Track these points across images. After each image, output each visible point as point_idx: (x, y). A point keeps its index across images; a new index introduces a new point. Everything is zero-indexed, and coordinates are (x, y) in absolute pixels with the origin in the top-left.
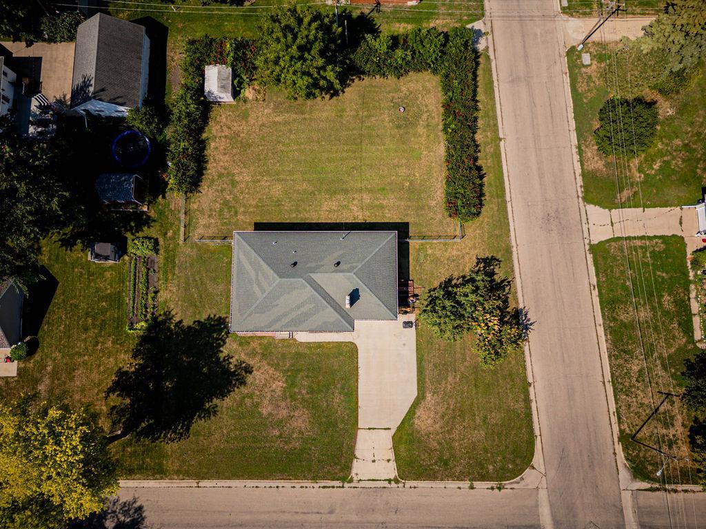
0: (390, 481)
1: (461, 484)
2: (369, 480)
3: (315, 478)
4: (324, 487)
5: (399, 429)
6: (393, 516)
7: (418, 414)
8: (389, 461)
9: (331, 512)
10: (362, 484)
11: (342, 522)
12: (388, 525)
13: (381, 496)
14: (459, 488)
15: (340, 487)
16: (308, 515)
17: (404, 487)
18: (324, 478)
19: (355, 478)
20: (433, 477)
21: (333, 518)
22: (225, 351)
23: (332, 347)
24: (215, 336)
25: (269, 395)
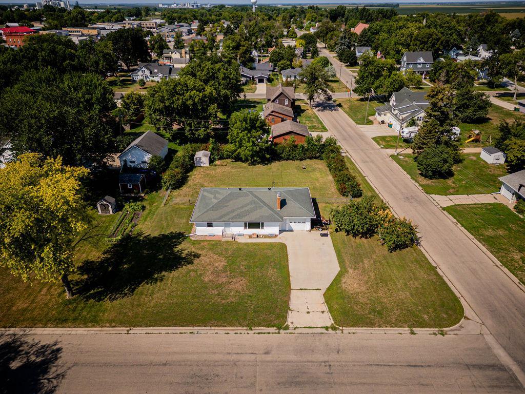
0: (327, 328)
1: (400, 330)
2: (305, 327)
3: (250, 326)
4: (259, 333)
5: (328, 289)
6: (334, 356)
7: (344, 280)
8: (323, 312)
9: (267, 353)
10: (298, 331)
11: (279, 362)
12: (332, 364)
13: (320, 340)
14: (401, 334)
15: (275, 333)
16: (242, 355)
17: (342, 333)
18: (259, 325)
19: (291, 326)
20: (371, 324)
21: (268, 358)
22: (179, 247)
23: (266, 245)
24: (174, 240)
25: (212, 269)
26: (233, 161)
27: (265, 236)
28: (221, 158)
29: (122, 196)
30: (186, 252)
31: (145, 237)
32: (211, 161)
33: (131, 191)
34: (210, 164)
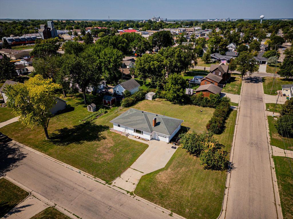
0: (128, 192)
1: (165, 210)
2: (118, 187)
3: (96, 176)
4: (96, 181)
5: (147, 174)
6: (118, 206)
7: (160, 173)
8: (134, 184)
9: (90, 191)
10: (114, 187)
11: (91, 197)
12: (112, 209)
13: (119, 196)
14: (163, 212)
15: (103, 184)
16: (80, 187)
17: (133, 198)
18: (100, 177)
19: (113, 184)
20: (151, 200)
21: (89, 193)
22: (102, 133)
23: (139, 143)
24: (103, 129)
25: (105, 146)
26: (166, 100)
27: (143, 139)
28: (160, 97)
29: (103, 106)
30: (102, 135)
31: (94, 125)
32: (154, 98)
33: (106, 104)
34: (152, 99)
